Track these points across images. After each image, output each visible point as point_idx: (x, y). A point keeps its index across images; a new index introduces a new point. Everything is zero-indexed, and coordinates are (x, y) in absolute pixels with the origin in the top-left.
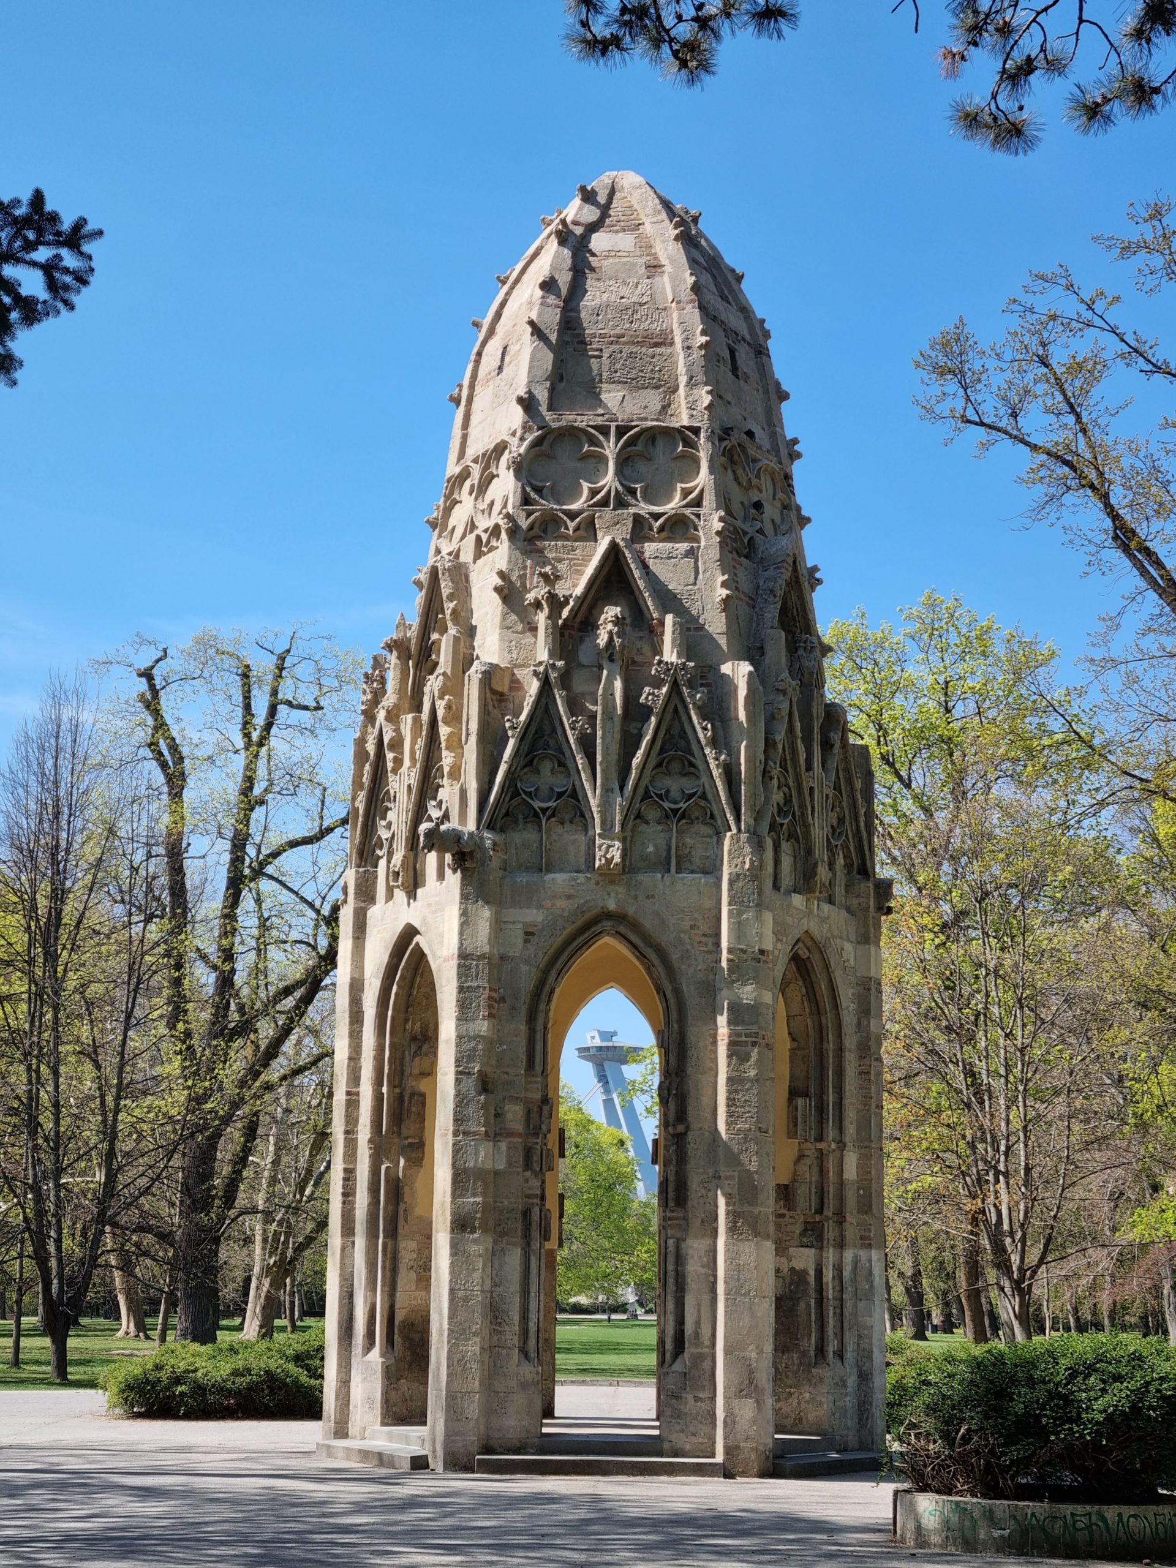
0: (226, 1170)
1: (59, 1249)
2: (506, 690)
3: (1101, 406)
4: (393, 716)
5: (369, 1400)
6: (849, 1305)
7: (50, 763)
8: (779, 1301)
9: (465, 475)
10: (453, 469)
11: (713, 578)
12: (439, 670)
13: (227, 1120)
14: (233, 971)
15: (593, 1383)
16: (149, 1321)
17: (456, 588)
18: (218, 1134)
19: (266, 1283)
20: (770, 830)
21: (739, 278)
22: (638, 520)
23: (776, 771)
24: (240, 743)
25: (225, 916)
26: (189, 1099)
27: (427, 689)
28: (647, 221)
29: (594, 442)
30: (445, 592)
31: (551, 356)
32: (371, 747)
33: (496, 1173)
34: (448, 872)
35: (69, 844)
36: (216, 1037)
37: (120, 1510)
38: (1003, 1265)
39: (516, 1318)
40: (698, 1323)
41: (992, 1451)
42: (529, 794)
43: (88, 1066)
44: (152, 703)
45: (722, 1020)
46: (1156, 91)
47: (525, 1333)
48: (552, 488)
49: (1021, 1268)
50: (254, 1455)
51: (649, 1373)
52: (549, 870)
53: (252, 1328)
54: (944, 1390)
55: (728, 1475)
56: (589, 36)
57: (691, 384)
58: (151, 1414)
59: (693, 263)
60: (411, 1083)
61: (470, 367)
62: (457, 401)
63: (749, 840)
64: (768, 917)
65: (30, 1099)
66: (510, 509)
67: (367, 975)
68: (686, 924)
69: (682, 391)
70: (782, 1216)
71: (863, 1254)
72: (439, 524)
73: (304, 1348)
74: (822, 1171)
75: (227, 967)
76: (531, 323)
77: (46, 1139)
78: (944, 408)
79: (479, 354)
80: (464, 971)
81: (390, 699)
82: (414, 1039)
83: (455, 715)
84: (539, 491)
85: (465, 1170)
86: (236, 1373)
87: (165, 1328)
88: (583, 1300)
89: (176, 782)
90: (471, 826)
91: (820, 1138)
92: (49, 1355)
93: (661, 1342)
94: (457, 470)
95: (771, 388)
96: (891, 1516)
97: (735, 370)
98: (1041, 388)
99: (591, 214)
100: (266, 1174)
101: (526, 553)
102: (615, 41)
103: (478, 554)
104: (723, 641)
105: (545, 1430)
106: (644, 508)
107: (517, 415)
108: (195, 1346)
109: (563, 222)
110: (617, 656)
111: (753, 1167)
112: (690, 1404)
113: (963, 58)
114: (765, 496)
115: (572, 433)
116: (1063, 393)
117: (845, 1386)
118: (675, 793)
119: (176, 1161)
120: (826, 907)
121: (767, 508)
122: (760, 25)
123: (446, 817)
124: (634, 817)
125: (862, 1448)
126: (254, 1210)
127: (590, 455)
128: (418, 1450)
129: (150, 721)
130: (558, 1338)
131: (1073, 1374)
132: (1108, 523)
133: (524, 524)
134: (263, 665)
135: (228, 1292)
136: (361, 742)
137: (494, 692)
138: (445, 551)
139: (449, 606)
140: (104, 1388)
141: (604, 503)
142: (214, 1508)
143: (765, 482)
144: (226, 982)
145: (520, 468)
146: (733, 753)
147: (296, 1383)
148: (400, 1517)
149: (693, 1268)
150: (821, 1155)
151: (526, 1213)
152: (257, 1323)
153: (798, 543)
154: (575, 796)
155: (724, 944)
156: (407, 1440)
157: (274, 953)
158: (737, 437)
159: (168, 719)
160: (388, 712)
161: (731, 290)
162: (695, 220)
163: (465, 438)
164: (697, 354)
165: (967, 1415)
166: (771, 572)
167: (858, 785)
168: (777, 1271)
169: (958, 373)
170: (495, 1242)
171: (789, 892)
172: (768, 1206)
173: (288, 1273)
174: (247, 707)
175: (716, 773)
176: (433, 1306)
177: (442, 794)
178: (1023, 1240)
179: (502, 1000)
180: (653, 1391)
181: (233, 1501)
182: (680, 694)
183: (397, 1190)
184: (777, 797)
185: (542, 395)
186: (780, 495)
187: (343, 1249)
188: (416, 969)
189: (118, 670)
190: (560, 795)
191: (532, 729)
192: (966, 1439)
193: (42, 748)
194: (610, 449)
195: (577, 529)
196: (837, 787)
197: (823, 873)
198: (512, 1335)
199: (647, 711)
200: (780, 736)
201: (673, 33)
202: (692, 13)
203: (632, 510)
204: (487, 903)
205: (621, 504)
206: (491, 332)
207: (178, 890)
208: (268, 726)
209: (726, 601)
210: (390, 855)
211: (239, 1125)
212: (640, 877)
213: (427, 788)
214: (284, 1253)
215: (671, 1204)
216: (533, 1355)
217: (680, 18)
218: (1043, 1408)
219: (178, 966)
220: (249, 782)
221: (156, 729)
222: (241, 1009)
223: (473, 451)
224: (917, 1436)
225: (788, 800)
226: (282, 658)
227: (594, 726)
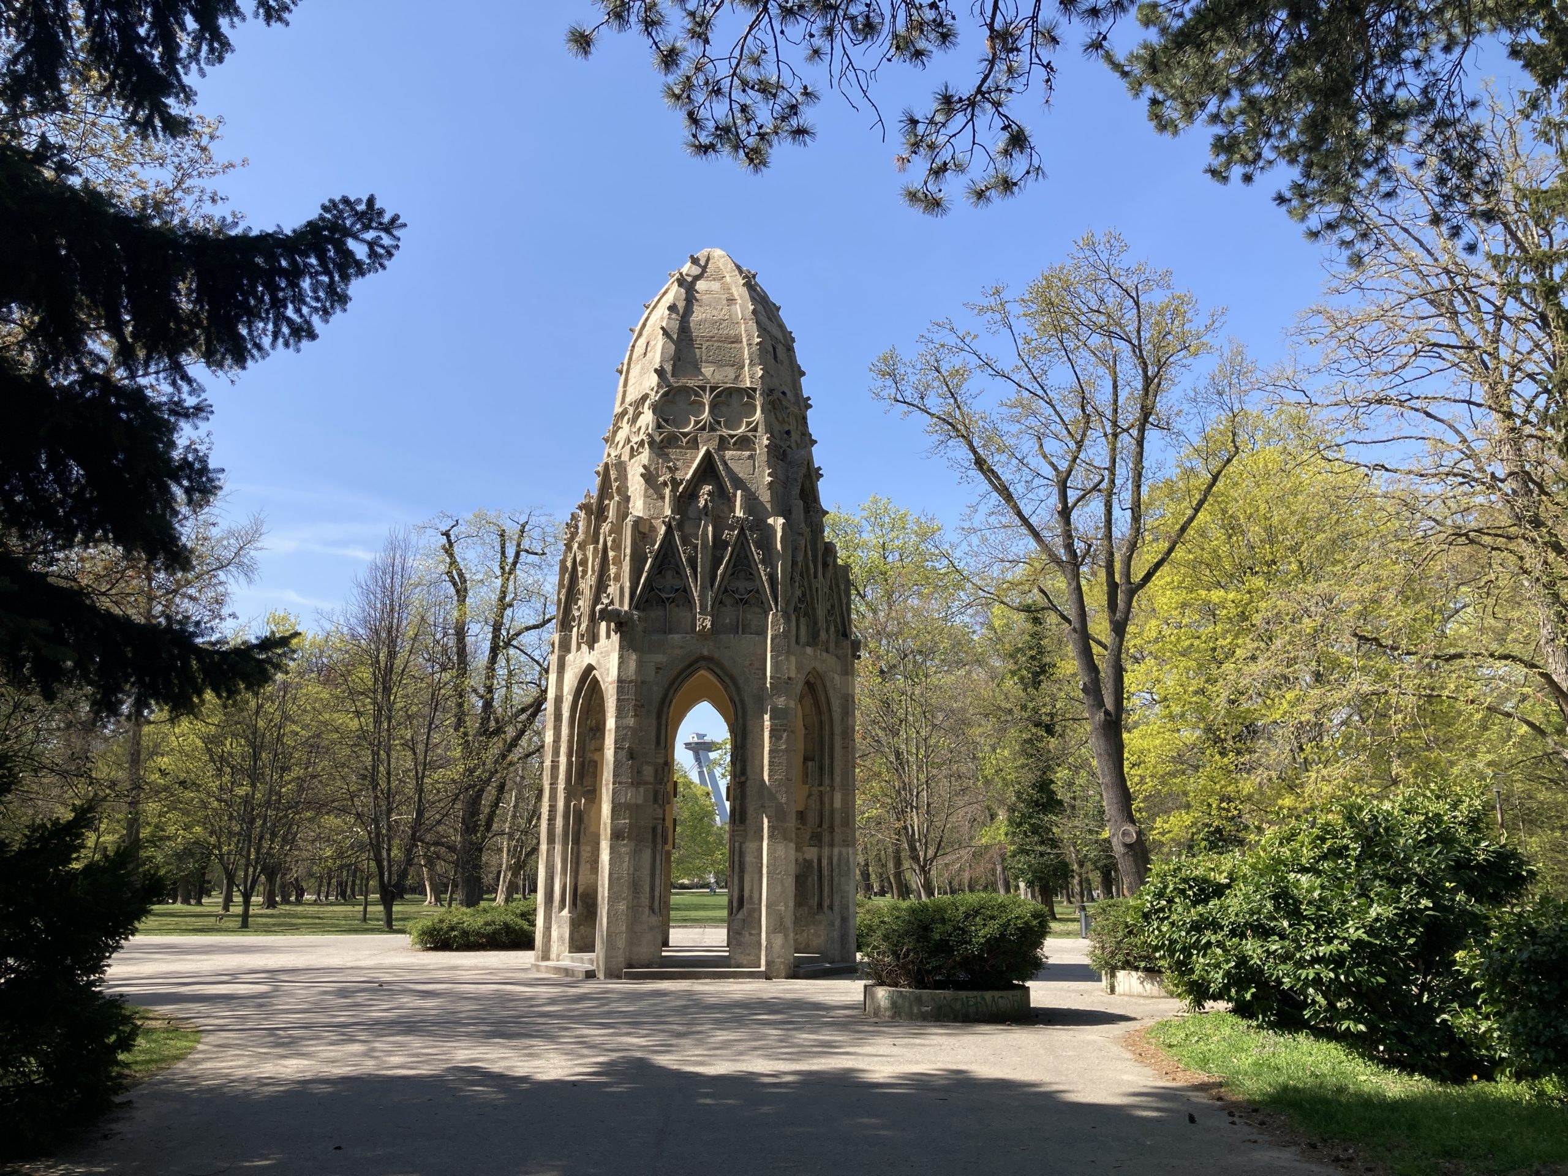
0: (487, 810)
1: (389, 855)
2: (646, 531)
3: (968, 394)
4: (582, 547)
5: (561, 938)
6: (836, 879)
7: (389, 581)
8: (797, 877)
9: (624, 413)
10: (618, 409)
11: (764, 471)
12: (609, 520)
13: (488, 781)
14: (492, 699)
15: (691, 927)
16: (442, 896)
17: (619, 475)
18: (482, 790)
19: (509, 874)
20: (795, 610)
21: (778, 309)
22: (722, 439)
23: (797, 578)
24: (499, 573)
25: (487, 668)
26: (466, 770)
27: (602, 531)
28: (728, 276)
29: (697, 395)
30: (613, 477)
31: (673, 347)
32: (569, 564)
33: (637, 806)
34: (612, 633)
35: (398, 626)
36: (481, 736)
37: (411, 1005)
38: (915, 858)
39: (648, 890)
40: (751, 891)
41: (921, 961)
42: (659, 590)
43: (409, 753)
44: (449, 550)
45: (767, 717)
46: (1015, 184)
47: (653, 898)
48: (674, 420)
49: (925, 859)
50: (493, 971)
51: (722, 920)
52: (670, 632)
53: (500, 898)
54: (894, 927)
55: (768, 978)
56: (697, 143)
57: (751, 364)
58: (436, 948)
59: (753, 299)
60: (589, 755)
61: (628, 353)
62: (621, 372)
63: (782, 616)
64: (793, 659)
65: (373, 769)
66: (650, 431)
67: (565, 693)
68: (747, 663)
69: (746, 368)
70: (798, 829)
71: (844, 850)
72: (610, 440)
73: (526, 909)
74: (822, 803)
75: (489, 696)
76: (662, 328)
77: (382, 793)
78: (885, 394)
79: (633, 346)
80: (620, 690)
81: (580, 537)
82: (591, 729)
83: (617, 546)
84: (666, 421)
85: (620, 804)
86: (487, 924)
87: (451, 899)
88: (686, 881)
89: (462, 593)
90: (626, 607)
91: (820, 785)
92: (383, 916)
93: (731, 902)
94: (620, 410)
95: (796, 369)
96: (862, 999)
97: (775, 358)
98: (936, 384)
99: (696, 270)
100: (510, 814)
101: (659, 456)
102: (712, 146)
103: (632, 456)
104: (768, 506)
105: (664, 954)
106: (725, 432)
107: (654, 379)
108: (464, 909)
109: (681, 274)
110: (709, 513)
111: (783, 800)
112: (747, 938)
113: (909, 161)
114: (792, 428)
115: (685, 390)
116: (947, 386)
117: (833, 925)
118: (742, 590)
119: (458, 806)
120: (825, 654)
121: (793, 434)
122: (794, 139)
123: (612, 603)
124: (718, 603)
125: (843, 960)
126: (502, 833)
127: (695, 402)
128: (590, 967)
129: (448, 560)
130: (672, 902)
131: (967, 916)
132: (972, 456)
133: (658, 439)
134: (512, 529)
135: (487, 880)
136: (563, 562)
137: (640, 532)
138: (613, 454)
139: (615, 485)
140: (410, 933)
141: (703, 428)
142: (464, 1003)
143: (792, 420)
144: (488, 705)
145: (655, 408)
146: (774, 568)
147: (521, 929)
148: (577, 1006)
149: (749, 859)
150: (821, 795)
151: (654, 829)
152: (503, 896)
153: (810, 454)
154: (686, 591)
155: (768, 674)
156: (582, 961)
157: (515, 689)
158: (777, 394)
159: (458, 560)
160: (580, 544)
161: (774, 316)
162: (754, 276)
163: (625, 392)
164: (755, 348)
165: (906, 941)
166: (795, 469)
167: (842, 587)
168: (796, 860)
169: (892, 375)
170: (636, 845)
171: (804, 646)
172: (792, 823)
173: (521, 868)
174: (503, 553)
175: (764, 578)
176: (600, 883)
177: (610, 590)
178: (926, 843)
179: (643, 706)
180: (725, 931)
181: (476, 998)
182: (745, 534)
183: (580, 817)
184: (798, 593)
185: (668, 368)
186: (800, 428)
187: (548, 851)
188: (593, 689)
189: (430, 532)
190: (677, 590)
191: (662, 553)
192: (906, 955)
193: (384, 573)
194: (706, 399)
195: (687, 443)
196: (831, 588)
197: (823, 635)
198: (645, 901)
199: (726, 544)
200: (800, 559)
201: (745, 142)
202: (756, 130)
203: (718, 433)
204: (635, 651)
205: (712, 429)
206: (640, 334)
207: (462, 652)
208: (515, 563)
209: (770, 484)
210: (579, 625)
211: (494, 785)
212: (722, 636)
213: (601, 587)
214: (519, 858)
215: (737, 822)
216: (657, 910)
217: (749, 134)
218: (950, 935)
219: (461, 696)
220: (504, 594)
221: (451, 564)
222: (497, 721)
223: (628, 400)
224: (878, 954)
225: (804, 594)
226: (523, 526)
227: (696, 552)
